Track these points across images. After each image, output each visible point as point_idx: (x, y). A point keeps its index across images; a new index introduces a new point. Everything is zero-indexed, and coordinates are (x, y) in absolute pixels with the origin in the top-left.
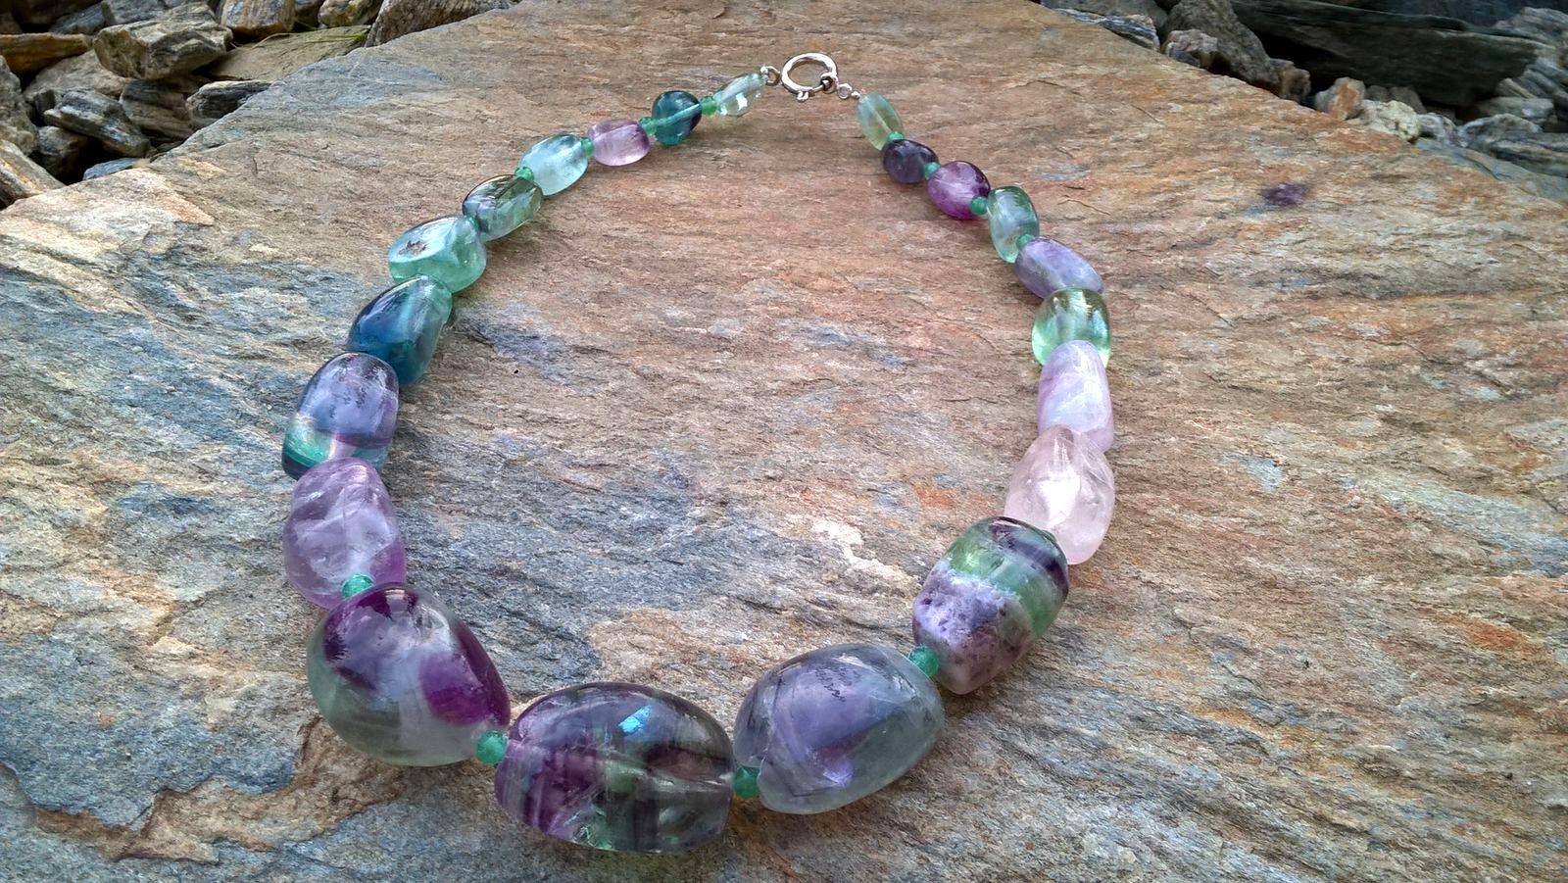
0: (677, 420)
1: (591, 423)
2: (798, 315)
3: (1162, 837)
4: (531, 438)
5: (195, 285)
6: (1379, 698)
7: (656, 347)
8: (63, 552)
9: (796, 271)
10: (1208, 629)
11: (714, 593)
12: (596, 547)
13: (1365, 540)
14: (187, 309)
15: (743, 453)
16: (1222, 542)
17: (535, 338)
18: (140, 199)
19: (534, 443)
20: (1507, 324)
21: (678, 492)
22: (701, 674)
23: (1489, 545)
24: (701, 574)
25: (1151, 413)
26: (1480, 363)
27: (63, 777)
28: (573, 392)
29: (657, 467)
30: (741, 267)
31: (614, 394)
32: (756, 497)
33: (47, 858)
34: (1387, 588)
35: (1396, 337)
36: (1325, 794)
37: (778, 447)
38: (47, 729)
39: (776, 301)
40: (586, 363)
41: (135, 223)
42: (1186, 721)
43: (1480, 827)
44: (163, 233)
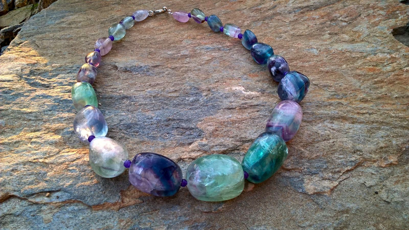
0: (186, 76)
1: (167, 82)
2: (199, 45)
3: (332, 126)
4: (155, 90)
5: (43, 78)
6: (358, 87)
7: (171, 61)
8: (57, 150)
9: (191, 36)
10: (321, 84)
11: (219, 109)
12: (185, 108)
13: (339, 58)
14: (45, 85)
15: (206, 79)
16: (314, 67)
17: (141, 67)
18: (13, 61)
19: (157, 90)
20: (341, 9)
21: (197, 91)
22: (226, 126)
23: (361, 53)
24: (214, 107)
25: (285, 46)
26: (340, 18)
27: (95, 197)
28: (158, 77)
29: (189, 87)
30: (179, 38)
31: (168, 74)
32: (216, 87)
33: (101, 216)
34: (348, 66)
35: (322, 17)
36: (357, 108)
37: (214, 75)
38: (84, 189)
39: (192, 44)
40: (157, 70)
41: (16, 67)
42: (326, 103)
43: (386, 105)
44: (26, 68)
